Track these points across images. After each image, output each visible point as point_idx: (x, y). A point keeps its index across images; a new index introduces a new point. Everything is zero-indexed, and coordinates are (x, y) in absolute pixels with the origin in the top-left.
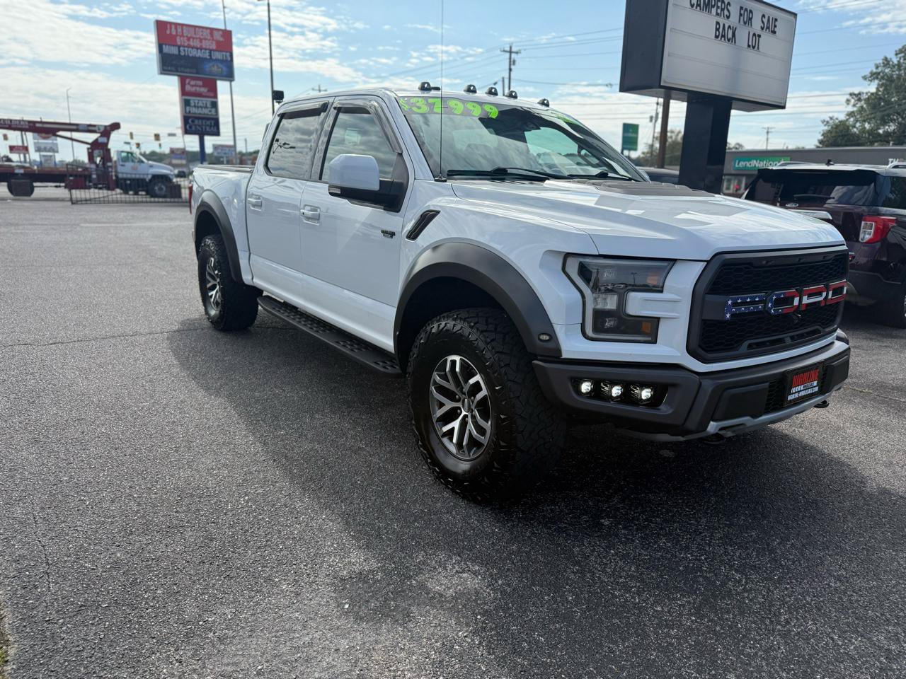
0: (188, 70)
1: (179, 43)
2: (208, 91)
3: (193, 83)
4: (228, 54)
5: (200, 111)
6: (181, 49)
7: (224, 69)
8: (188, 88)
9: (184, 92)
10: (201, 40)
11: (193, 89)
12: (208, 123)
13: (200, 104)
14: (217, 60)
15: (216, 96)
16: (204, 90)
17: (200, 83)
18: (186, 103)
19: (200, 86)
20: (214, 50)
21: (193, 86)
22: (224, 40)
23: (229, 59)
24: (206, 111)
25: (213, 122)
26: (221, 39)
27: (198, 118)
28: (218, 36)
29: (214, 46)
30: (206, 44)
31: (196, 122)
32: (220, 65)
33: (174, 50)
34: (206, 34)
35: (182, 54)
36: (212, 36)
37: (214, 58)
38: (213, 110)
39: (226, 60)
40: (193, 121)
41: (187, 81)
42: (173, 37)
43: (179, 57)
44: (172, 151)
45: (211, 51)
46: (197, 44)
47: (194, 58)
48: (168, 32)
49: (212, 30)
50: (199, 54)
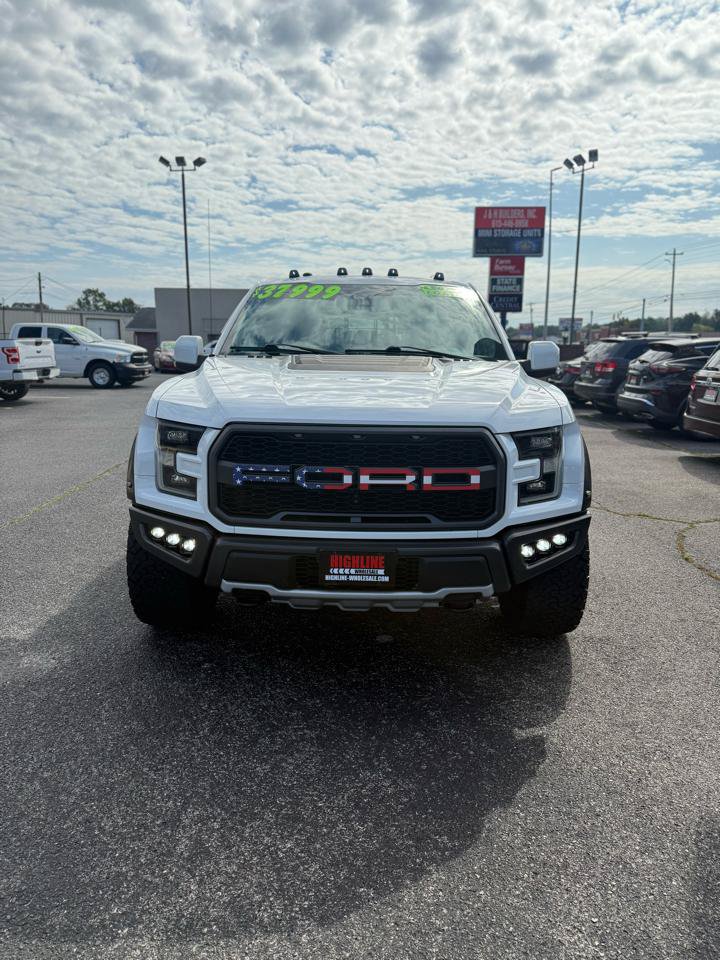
0: (499, 250)
1: (493, 226)
2: (516, 269)
3: (502, 262)
4: (539, 231)
5: (505, 289)
6: (495, 231)
7: (534, 246)
8: (497, 267)
9: (493, 272)
10: (514, 221)
11: (501, 269)
12: (511, 299)
13: (506, 282)
14: (528, 238)
15: (522, 273)
16: (511, 268)
17: (509, 261)
18: (493, 282)
19: (508, 265)
20: (524, 228)
21: (501, 265)
22: (536, 217)
23: (540, 235)
24: (510, 288)
25: (516, 299)
26: (534, 217)
27: (503, 296)
28: (531, 215)
29: (526, 225)
30: (519, 224)
31: (500, 299)
32: (531, 242)
33: (488, 233)
34: (521, 214)
35: (495, 236)
36: (526, 214)
37: (525, 235)
38: (518, 287)
39: (537, 237)
40: (497, 299)
41: (497, 261)
42: (489, 221)
43: (492, 239)
44: (522, 326)
45: (523, 229)
46: (510, 224)
47: (507, 238)
48: (485, 217)
49: (526, 209)
50: (511, 234)
